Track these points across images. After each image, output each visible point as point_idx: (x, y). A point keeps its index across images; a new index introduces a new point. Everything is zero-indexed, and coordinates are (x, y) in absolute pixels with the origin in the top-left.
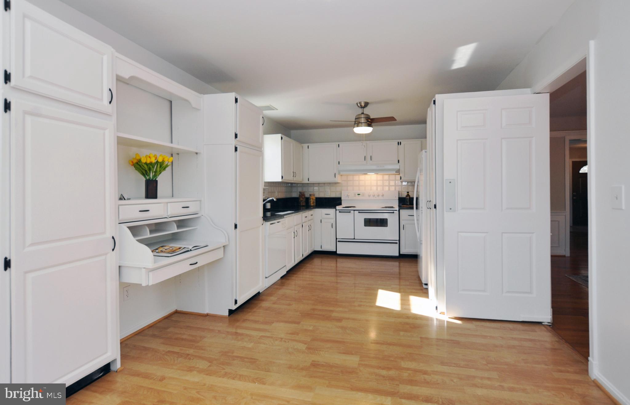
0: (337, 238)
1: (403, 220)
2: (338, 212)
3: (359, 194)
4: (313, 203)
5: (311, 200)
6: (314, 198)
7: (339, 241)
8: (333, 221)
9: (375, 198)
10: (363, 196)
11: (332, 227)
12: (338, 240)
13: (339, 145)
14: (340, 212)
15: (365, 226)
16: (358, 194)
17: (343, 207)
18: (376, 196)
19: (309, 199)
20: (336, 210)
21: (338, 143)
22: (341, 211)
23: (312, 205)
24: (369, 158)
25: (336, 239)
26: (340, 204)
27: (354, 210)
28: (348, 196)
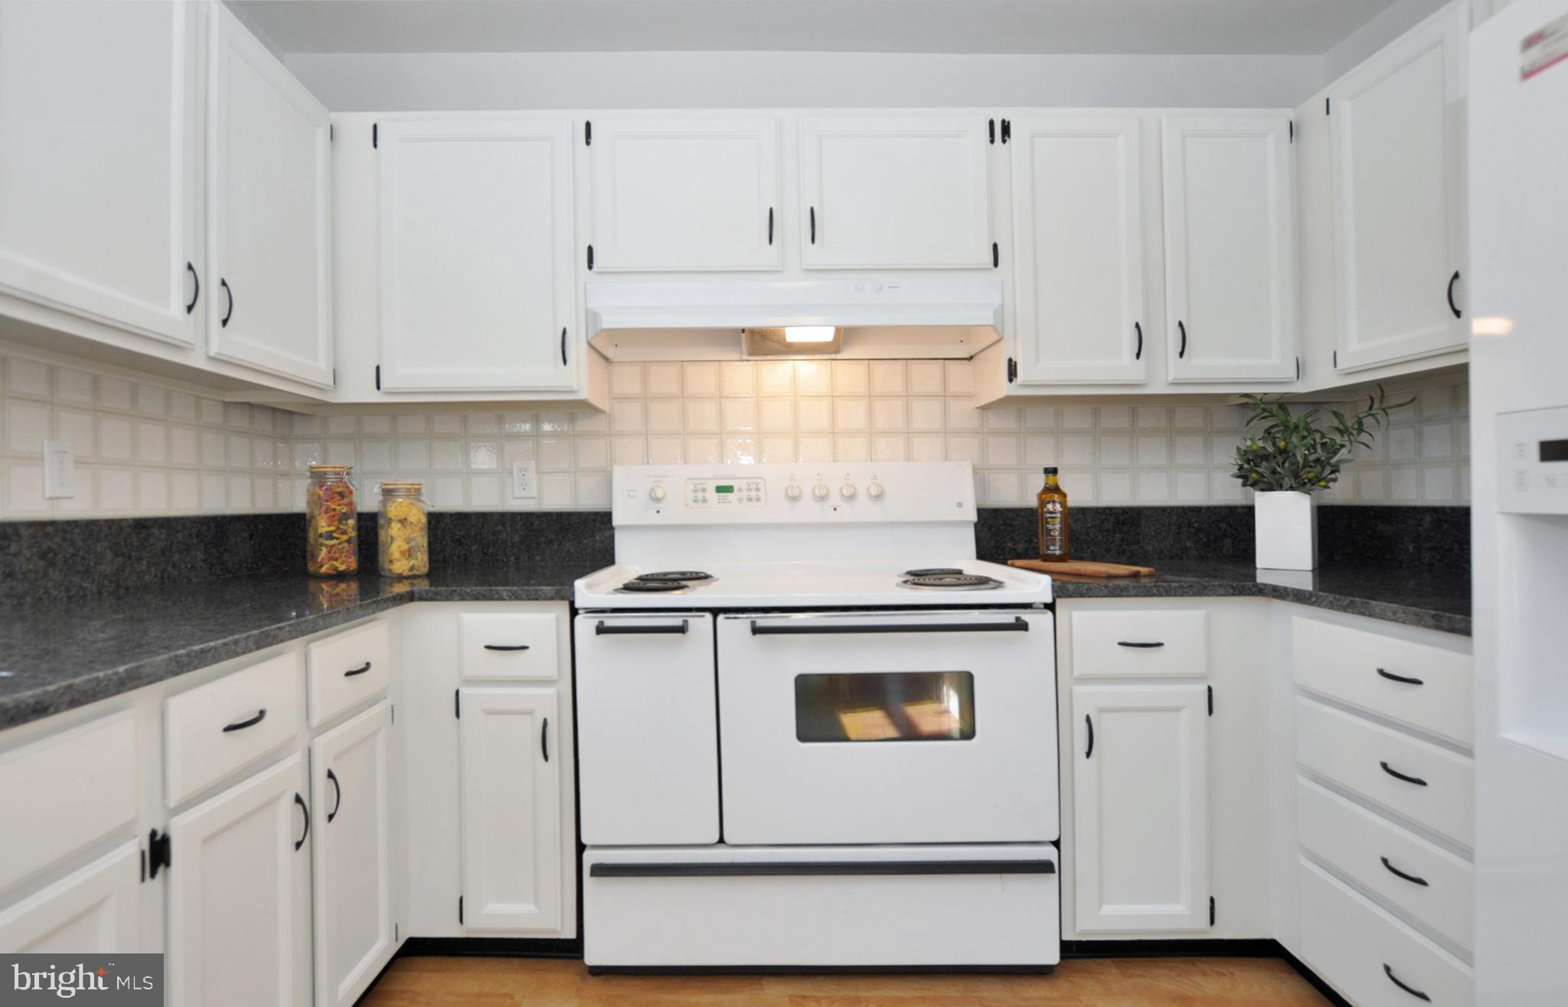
0: (585, 840)
1: (1084, 680)
2: (585, 625)
3: (729, 489)
4: (409, 554)
5: (395, 529)
6: (417, 517)
7: (600, 870)
8: (550, 702)
9: (833, 517)
10: (750, 500)
11: (546, 757)
12: (590, 858)
13: (588, 125)
14: (601, 630)
15: (803, 736)
16: (720, 489)
17: (628, 588)
18: (835, 499)
19: (381, 521)
20: (574, 612)
21: (581, 117)
22: (612, 621)
23: (400, 566)
24: (792, 224)
25: (581, 848)
26: (605, 557)
27: (715, 612)
28: (658, 500)
